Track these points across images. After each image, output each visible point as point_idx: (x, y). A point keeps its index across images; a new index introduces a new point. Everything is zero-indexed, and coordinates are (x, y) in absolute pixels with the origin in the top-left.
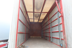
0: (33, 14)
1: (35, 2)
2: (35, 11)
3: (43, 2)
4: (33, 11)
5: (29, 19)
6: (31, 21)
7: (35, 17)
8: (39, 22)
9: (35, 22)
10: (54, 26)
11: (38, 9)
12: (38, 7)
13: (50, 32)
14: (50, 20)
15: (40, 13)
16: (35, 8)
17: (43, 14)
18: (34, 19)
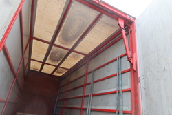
0: (47, 49)
1: (67, 16)
2: (57, 42)
3: (88, 25)
4: (50, 41)
5: (30, 59)
6: (35, 66)
7: (51, 59)
8: (55, 74)
9: (42, 71)
10: (100, 92)
11: (66, 39)
12: (71, 33)
13: (86, 109)
14: (90, 75)
15: (67, 52)
16: (60, 32)
17: (74, 56)
18: (44, 63)
